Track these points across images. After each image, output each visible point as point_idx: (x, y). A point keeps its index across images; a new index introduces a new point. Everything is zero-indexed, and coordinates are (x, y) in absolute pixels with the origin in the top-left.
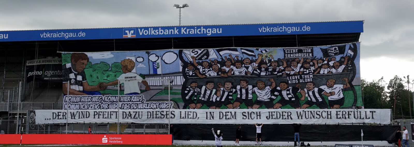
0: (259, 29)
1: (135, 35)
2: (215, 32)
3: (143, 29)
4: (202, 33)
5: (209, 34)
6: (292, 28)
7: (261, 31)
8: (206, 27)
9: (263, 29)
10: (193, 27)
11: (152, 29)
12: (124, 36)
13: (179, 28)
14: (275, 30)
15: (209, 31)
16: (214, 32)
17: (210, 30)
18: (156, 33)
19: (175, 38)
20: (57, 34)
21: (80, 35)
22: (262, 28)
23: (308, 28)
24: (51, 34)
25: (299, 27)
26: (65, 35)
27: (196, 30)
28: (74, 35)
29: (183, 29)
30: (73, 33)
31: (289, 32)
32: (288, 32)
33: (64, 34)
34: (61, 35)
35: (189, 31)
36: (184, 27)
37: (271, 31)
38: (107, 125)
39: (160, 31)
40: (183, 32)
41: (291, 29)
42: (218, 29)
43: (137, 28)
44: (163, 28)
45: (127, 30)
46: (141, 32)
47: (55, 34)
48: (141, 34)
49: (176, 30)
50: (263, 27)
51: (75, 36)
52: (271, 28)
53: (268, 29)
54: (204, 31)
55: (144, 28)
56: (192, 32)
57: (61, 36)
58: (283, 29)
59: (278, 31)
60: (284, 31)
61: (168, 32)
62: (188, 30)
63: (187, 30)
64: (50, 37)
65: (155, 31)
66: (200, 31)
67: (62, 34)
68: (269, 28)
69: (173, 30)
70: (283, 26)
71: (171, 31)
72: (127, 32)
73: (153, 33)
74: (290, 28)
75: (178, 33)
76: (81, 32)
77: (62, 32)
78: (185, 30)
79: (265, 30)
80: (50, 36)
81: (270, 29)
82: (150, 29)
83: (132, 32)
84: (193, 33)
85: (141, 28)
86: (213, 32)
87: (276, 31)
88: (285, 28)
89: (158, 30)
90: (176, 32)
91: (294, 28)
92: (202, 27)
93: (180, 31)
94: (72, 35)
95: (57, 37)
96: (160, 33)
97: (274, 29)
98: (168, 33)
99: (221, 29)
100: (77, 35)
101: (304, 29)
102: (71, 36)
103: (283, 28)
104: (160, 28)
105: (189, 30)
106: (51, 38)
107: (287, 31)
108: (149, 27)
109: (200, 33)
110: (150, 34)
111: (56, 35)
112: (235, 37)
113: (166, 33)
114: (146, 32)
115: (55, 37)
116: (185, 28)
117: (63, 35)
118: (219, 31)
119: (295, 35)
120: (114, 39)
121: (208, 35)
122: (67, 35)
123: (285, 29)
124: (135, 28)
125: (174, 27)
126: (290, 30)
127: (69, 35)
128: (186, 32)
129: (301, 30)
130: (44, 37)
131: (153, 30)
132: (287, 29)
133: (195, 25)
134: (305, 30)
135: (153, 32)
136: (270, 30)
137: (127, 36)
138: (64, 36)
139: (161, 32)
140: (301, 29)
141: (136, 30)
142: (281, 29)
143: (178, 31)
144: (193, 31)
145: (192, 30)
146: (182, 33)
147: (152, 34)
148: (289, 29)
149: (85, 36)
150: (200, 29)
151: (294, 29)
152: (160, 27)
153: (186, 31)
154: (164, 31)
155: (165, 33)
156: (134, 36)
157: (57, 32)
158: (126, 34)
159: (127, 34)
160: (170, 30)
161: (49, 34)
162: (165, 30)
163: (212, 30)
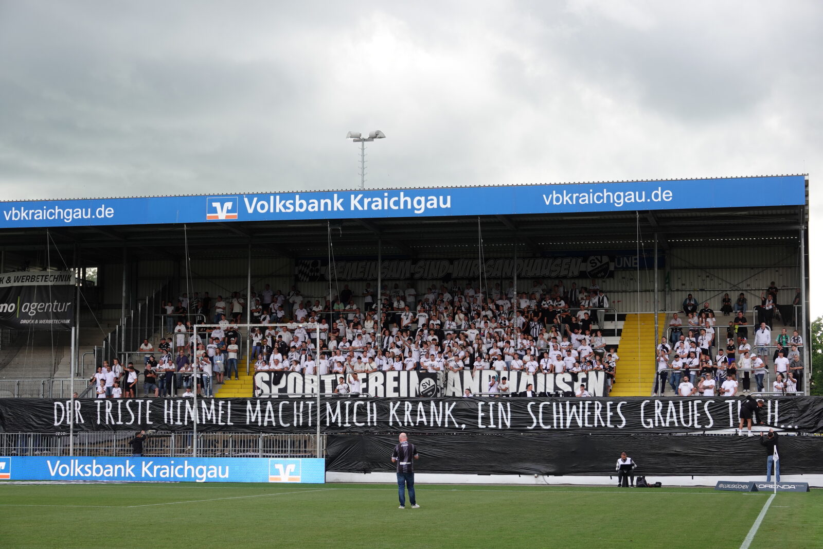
0: (544, 196)
1: (236, 214)
2: (435, 206)
3: (255, 199)
4: (402, 207)
5: (420, 211)
6: (626, 194)
7: (548, 203)
8: (412, 193)
9: (555, 196)
10: (379, 193)
11: (278, 197)
12: (208, 215)
13: (345, 195)
14: (583, 201)
15: (419, 203)
16: (432, 204)
17: (423, 199)
18: (289, 208)
19: (334, 222)
20: (45, 211)
21: (100, 213)
22: (551, 196)
23: (666, 194)
24: (31, 212)
25: (644, 193)
26: (64, 214)
27: (386, 200)
28: (86, 215)
29: (355, 198)
30: (84, 210)
31: (620, 203)
32: (616, 204)
33: (61, 211)
34: (55, 213)
35: (370, 204)
36: (356, 193)
37: (574, 203)
38: (170, 436)
39: (298, 203)
40: (355, 205)
41: (625, 197)
42: (441, 198)
43: (241, 196)
44: (307, 196)
45: (216, 201)
46: (251, 207)
47: (41, 211)
48: (250, 211)
49: (338, 200)
50: (554, 192)
51: (89, 216)
52: (575, 196)
53: (566, 196)
54: (406, 202)
55: (257, 195)
56: (377, 206)
57: (54, 216)
58: (603, 198)
59: (591, 202)
60: (605, 202)
61: (316, 205)
62: (366, 201)
63: (365, 199)
64: (27, 219)
65: (285, 203)
66: (397, 203)
67: (57, 211)
68: (570, 195)
69: (329, 201)
70: (605, 190)
71: (326, 204)
72: (217, 205)
73: (280, 209)
74: (622, 194)
75: (341, 209)
76: (103, 206)
77: (57, 207)
78: (358, 202)
79: (558, 199)
80: (28, 217)
81: (571, 198)
82: (272, 198)
83: (229, 205)
84: (380, 207)
85: (251, 197)
86: (429, 206)
87: (587, 202)
88: (608, 193)
89: (292, 201)
90: (338, 205)
91: (630, 195)
92: (402, 194)
93: (346, 204)
94: (80, 213)
95: (45, 218)
96: (298, 209)
97: (581, 196)
98: (316, 209)
99: (449, 198)
100: (93, 213)
101: (656, 196)
102: (80, 217)
103: (603, 194)
104: (297, 197)
105: (370, 199)
106: (29, 220)
107: (614, 201)
108: (271, 194)
109: (397, 208)
110: (272, 211)
111: (41, 214)
112: (482, 217)
113: (313, 207)
114: (263, 207)
115: (41, 218)
116: (360, 196)
117: (59, 213)
118: (445, 203)
119: (634, 212)
120: (184, 224)
121: (416, 212)
122: (68, 214)
123: (608, 197)
124: (236, 195)
125: (333, 192)
126: (622, 200)
127: (73, 213)
128: (363, 206)
129: (649, 200)
130: (13, 218)
131: (280, 202)
132: (613, 197)
133: (385, 188)
134: (659, 199)
135: (279, 206)
136: (572, 201)
137: (217, 217)
138: (62, 218)
139: (301, 206)
140: (648, 196)
141: (238, 200)
142: (599, 198)
143: (341, 204)
144: (380, 203)
145: (377, 201)
146: (352, 208)
147: (278, 211)
148: (619, 197)
149: (112, 215)
150: (397, 199)
151: (633, 196)
152: (297, 193)
153: (361, 202)
154: (308, 204)
155: (310, 209)
156: (234, 217)
157: (45, 207)
158: (214, 210)
159: (217, 213)
160: (323, 202)
161: (24, 212)
162: (311, 201)
163: (426, 201)
